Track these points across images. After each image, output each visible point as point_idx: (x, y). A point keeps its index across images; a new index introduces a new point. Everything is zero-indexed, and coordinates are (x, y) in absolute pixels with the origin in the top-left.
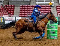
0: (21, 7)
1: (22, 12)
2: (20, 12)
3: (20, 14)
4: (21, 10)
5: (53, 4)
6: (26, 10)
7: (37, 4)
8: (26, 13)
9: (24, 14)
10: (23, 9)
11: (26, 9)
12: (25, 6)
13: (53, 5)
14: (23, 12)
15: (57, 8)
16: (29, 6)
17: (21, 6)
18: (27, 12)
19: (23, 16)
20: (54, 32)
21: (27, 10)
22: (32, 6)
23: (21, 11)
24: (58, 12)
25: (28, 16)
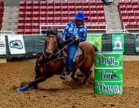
0: (22, 8)
1: (24, 21)
2: (20, 21)
3: (19, 27)
4: (20, 16)
6: (36, 16)
8: (36, 24)
9: (31, 27)
10: (27, 13)
11: (36, 13)
12: (31, 5)
13: (110, 1)
14: (28, 21)
15: (121, 7)
16: (44, 2)
17: (21, 5)
18: (38, 21)
19: (27, 33)
20: (114, 76)
21: (38, 16)
22: (51, 2)
23: (21, 19)
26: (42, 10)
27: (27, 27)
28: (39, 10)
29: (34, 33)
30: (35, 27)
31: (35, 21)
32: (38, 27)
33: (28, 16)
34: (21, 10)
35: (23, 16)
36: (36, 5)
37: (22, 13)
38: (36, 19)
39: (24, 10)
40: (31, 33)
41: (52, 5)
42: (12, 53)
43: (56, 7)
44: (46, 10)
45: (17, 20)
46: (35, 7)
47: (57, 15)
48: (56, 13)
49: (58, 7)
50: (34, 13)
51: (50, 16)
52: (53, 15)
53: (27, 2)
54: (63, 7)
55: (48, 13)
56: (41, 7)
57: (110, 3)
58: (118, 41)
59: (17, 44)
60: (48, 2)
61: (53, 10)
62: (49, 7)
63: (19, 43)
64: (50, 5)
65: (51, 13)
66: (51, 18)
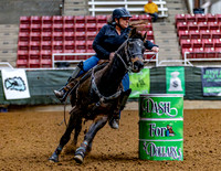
0: (24, 26)
1: (27, 48)
2: (21, 48)
3: (20, 57)
4: (21, 39)
5: (162, 9)
6: (45, 39)
7: (93, 9)
8: (46, 52)
9: (38, 57)
10: (32, 34)
11: (47, 34)
12: (39, 22)
13: (163, 15)
14: (33, 48)
15: (180, 25)
16: (59, 18)
17: (23, 22)
18: (50, 48)
21: (49, 39)
22: (70, 18)
23: (23, 44)
24: (183, 42)
25: (54, 61)
26: (56, 30)
27: (33, 57)
28: (50, 30)
29: (44, 65)
30: (44, 57)
31: (44, 48)
32: (50, 57)
33: (34, 39)
34: (22, 30)
35: (27, 39)
36: (45, 22)
37: (24, 34)
38: (46, 43)
39: (28, 30)
40: (38, 66)
41: (72, 21)
42: (8, 98)
43: (77, 26)
44: (61, 30)
45: (16, 46)
46: (44, 26)
47: (79, 38)
48: (77, 34)
49: (81, 25)
50: (43, 34)
51: (68, 39)
52: (72, 38)
53: (32, 18)
54: (88, 25)
55: (66, 34)
56: (55, 26)
57: (163, 18)
58: (176, 79)
59: (16, 84)
60: (65, 18)
61: (72, 29)
62: (66, 26)
63: (19, 81)
64: (67, 22)
65: (70, 34)
66: (70, 43)
